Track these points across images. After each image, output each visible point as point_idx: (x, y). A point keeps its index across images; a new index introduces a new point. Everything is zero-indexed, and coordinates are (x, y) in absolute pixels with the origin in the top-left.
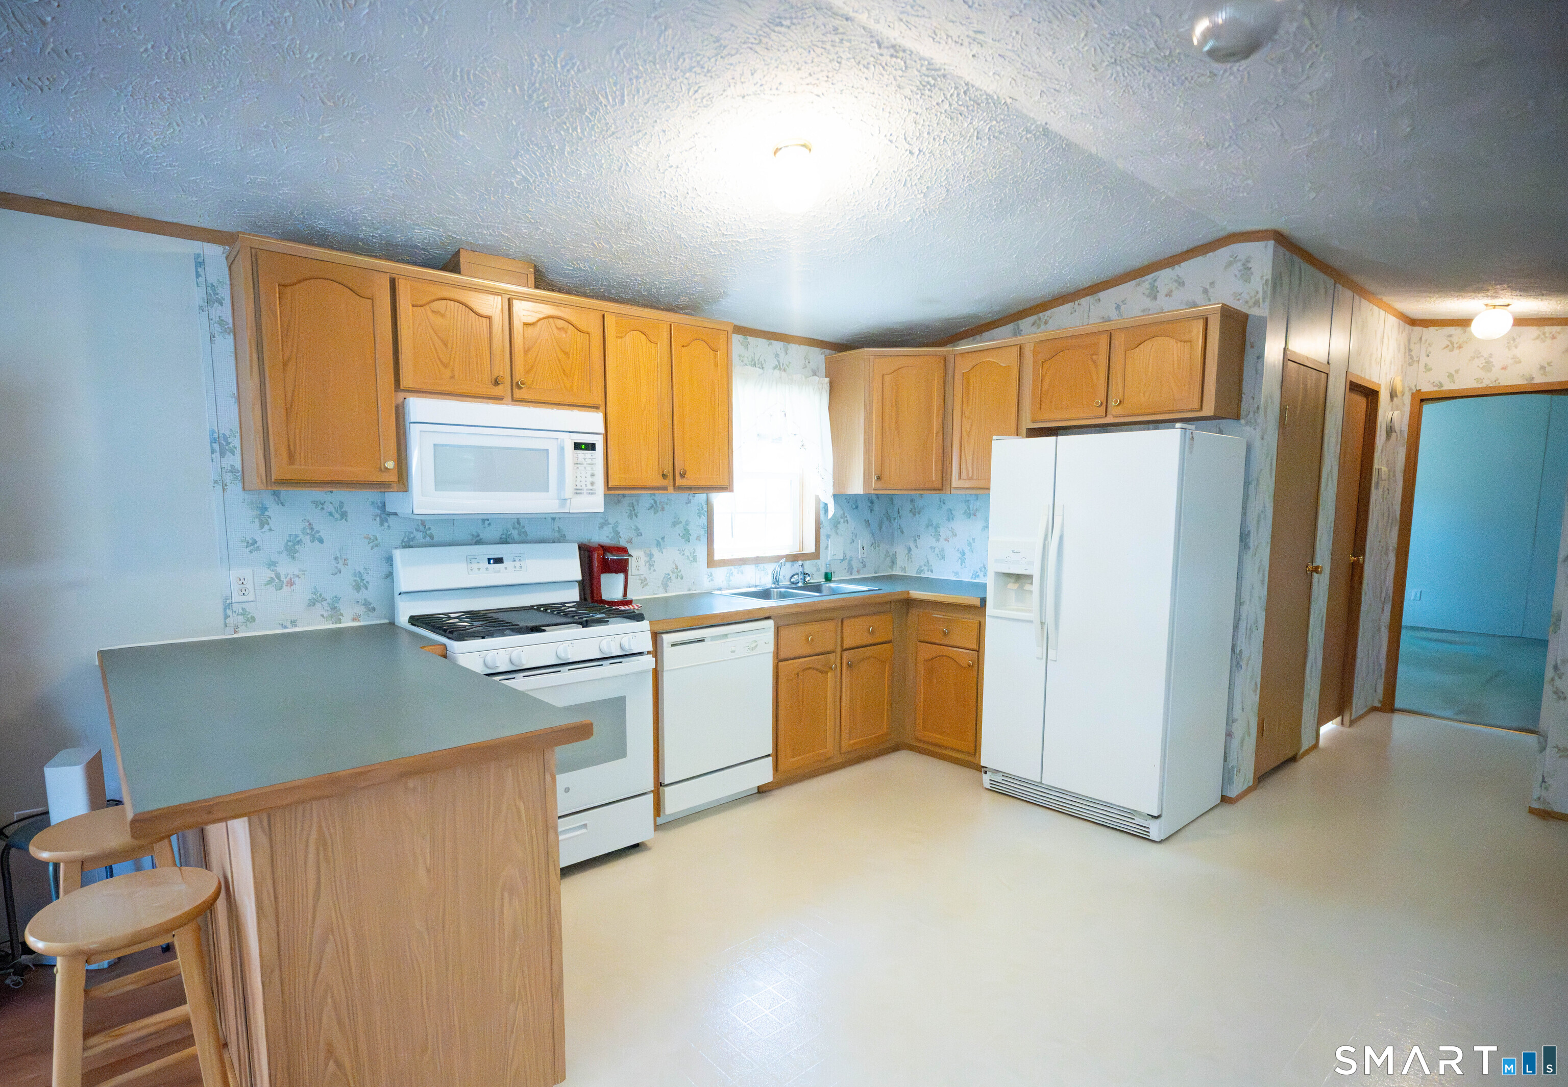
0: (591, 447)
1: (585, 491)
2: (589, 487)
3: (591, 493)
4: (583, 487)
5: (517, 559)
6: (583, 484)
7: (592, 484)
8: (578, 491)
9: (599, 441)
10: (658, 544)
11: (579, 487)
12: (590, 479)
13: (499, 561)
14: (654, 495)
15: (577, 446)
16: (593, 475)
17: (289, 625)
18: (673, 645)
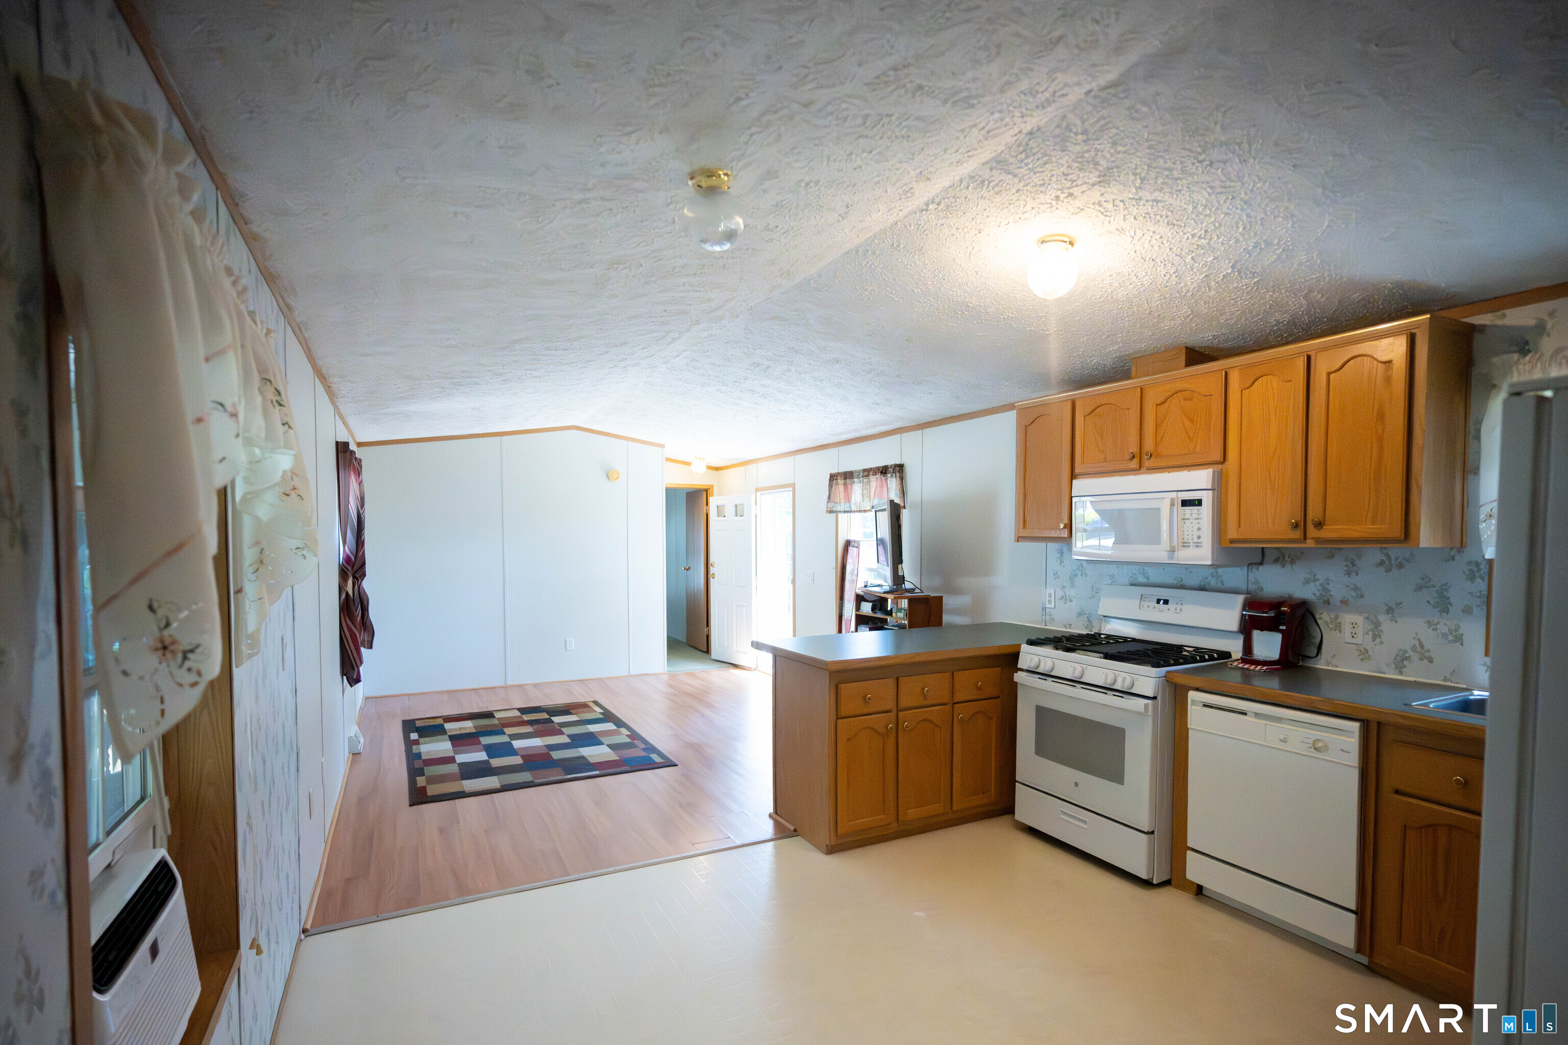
0: (1199, 503)
1: (1191, 544)
2: (1196, 540)
3: (1198, 545)
4: (1190, 541)
5: (1180, 602)
6: (1190, 537)
7: (1199, 537)
8: (1185, 545)
9: (1207, 498)
10: (1389, 610)
11: (1186, 540)
12: (1197, 533)
13: (1166, 602)
14: (1386, 548)
15: (1185, 503)
16: (1199, 529)
17: (1068, 627)
18: (1205, 706)
